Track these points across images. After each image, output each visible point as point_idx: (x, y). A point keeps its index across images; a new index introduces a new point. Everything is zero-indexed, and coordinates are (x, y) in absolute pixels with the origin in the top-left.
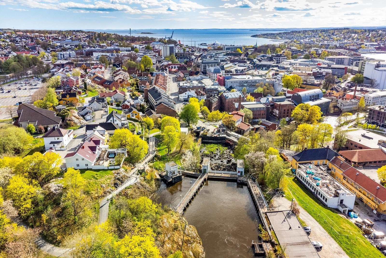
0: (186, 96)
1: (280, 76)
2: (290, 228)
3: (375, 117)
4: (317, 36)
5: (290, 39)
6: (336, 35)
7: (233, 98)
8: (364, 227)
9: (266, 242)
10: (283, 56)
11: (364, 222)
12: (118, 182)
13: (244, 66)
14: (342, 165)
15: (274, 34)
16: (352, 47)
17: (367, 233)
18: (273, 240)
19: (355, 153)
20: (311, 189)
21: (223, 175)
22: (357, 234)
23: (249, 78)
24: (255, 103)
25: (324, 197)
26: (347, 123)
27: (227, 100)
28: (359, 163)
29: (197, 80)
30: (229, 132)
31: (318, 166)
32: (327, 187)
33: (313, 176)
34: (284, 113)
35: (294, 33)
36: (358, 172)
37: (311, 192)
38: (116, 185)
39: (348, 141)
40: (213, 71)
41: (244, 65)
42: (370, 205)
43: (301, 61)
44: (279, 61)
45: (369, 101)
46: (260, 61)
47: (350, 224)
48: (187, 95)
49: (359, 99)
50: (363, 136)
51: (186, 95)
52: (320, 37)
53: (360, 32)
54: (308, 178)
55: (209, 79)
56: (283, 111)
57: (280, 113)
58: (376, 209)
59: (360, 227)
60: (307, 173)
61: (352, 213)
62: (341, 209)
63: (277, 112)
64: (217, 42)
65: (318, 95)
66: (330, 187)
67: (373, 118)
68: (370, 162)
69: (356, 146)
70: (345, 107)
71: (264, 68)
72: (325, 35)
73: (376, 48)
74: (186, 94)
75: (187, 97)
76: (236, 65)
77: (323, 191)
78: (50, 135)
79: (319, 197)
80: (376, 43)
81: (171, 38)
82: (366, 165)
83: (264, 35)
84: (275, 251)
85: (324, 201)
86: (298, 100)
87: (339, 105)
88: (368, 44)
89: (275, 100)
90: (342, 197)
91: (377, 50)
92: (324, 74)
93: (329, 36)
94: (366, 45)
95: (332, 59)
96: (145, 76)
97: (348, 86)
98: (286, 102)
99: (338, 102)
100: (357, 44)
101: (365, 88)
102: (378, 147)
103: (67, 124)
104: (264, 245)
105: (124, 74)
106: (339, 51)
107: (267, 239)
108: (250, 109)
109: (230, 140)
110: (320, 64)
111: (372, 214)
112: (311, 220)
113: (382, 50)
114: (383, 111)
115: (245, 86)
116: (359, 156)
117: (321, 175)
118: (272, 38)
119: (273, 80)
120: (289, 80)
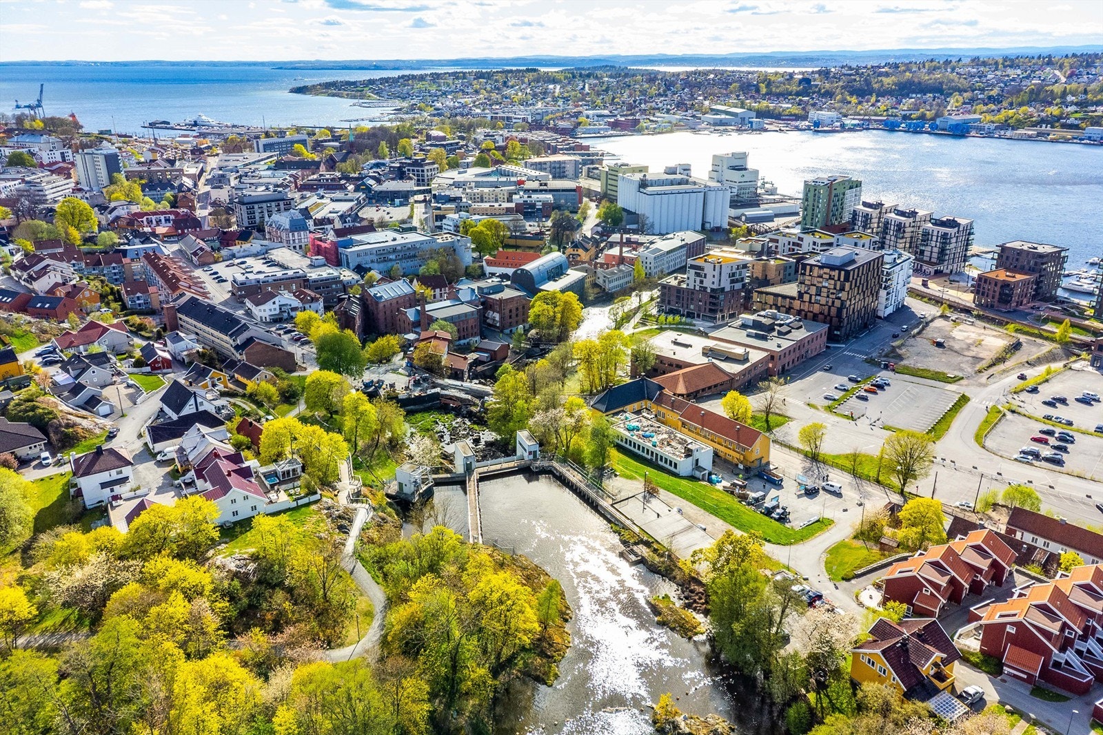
0: (275, 309)
1: (451, 223)
2: (658, 515)
3: (674, 299)
4: (470, 90)
5: (404, 99)
6: (512, 87)
7: (393, 298)
8: (737, 491)
9: (636, 544)
10: (429, 164)
11: (734, 485)
12: (344, 522)
13: (346, 201)
14: (675, 404)
15: (354, 83)
16: (562, 124)
17: (743, 498)
18: (645, 538)
19: (676, 378)
20: (645, 455)
21: (505, 466)
22: (732, 502)
23: (394, 240)
24: (448, 303)
25: (671, 462)
26: (627, 318)
27: (381, 305)
28: (688, 395)
29: (256, 255)
30: (440, 381)
31: (638, 412)
32: (669, 444)
33: (640, 432)
34: (510, 317)
35: (410, 82)
36: (703, 409)
37: (645, 459)
38: (343, 529)
39: (658, 357)
40: (288, 227)
41: (347, 197)
42: (730, 458)
43: (477, 175)
44: (423, 176)
45: (648, 265)
46: (379, 181)
47: (718, 491)
48: (277, 306)
49: (632, 262)
50: (676, 343)
51: (274, 306)
52: (477, 92)
53: (562, 78)
54: (635, 437)
55: (285, 250)
56: (507, 311)
57: (502, 318)
58: (741, 463)
59: (732, 493)
60: (628, 430)
61: (713, 477)
62: (698, 474)
63: (497, 316)
64: (204, 117)
65: (561, 265)
66: (673, 443)
67: (669, 303)
68: (703, 390)
69: (671, 365)
70: (612, 285)
71: (397, 201)
72: (488, 87)
73: (609, 124)
74: (274, 303)
75: (277, 312)
76: (322, 197)
77: (666, 452)
78: (96, 468)
79: (662, 464)
80: (606, 112)
81: (39, 106)
82: (699, 396)
83: (328, 86)
84: (655, 551)
85: (672, 468)
86: (528, 284)
87: (600, 282)
88: (591, 112)
89: (485, 291)
90: (696, 455)
91: (612, 129)
92: (539, 205)
93: (498, 89)
94: (588, 117)
95: (540, 163)
96: (114, 265)
97: (597, 233)
98: (508, 294)
99: (599, 275)
100: (568, 114)
101: (634, 237)
102: (705, 360)
103: (66, 435)
104: (635, 548)
105: (59, 269)
106: (541, 138)
107: (636, 539)
108: (445, 319)
109: (451, 398)
110: (521, 183)
111: (737, 472)
112: (674, 499)
113: (621, 130)
114: (684, 286)
115: (391, 260)
116: (685, 382)
117: (652, 429)
118: (354, 97)
119: (450, 240)
120: (481, 232)
